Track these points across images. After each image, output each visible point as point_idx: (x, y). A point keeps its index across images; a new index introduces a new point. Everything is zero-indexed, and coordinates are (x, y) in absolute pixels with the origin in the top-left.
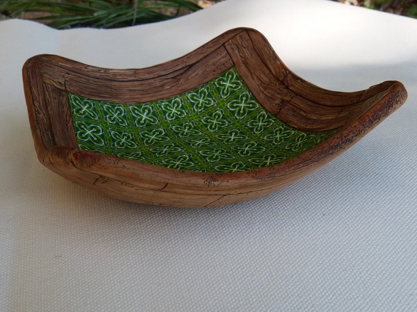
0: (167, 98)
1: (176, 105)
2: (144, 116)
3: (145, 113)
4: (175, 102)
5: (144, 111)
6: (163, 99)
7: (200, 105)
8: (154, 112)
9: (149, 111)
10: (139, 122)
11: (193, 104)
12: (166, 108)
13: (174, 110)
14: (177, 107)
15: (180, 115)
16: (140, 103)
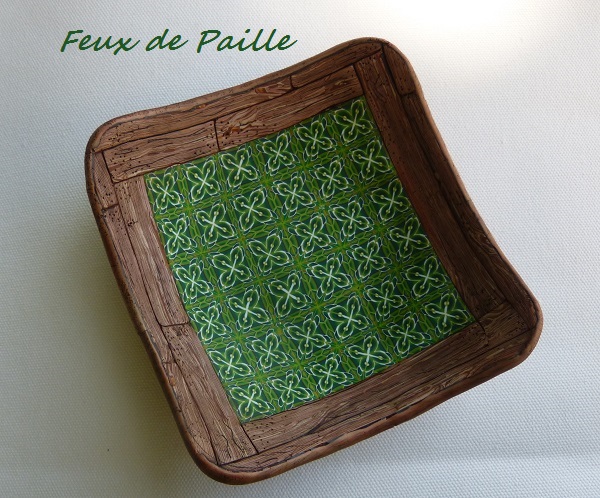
0: (342, 391)
1: (326, 382)
2: (368, 355)
3: (368, 360)
4: (329, 386)
5: (370, 362)
6: (347, 388)
7: (291, 382)
8: (357, 366)
9: (363, 366)
10: (374, 343)
11: (302, 384)
12: (340, 375)
13: (328, 374)
14: (325, 379)
15: (319, 368)
16: (380, 373)
